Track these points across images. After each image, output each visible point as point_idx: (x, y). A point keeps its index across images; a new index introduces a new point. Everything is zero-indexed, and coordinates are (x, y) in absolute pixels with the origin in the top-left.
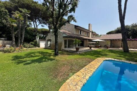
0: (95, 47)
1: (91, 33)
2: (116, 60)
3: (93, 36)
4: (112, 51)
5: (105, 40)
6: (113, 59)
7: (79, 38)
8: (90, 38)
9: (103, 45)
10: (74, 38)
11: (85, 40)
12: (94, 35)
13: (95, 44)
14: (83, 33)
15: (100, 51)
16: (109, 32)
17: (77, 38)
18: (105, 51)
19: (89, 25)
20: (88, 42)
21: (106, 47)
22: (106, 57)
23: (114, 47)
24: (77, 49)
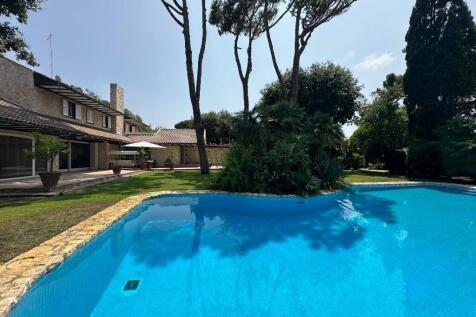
2: (174, 193)
3: (131, 131)
5: (164, 145)
6: (169, 192)
10: (30, 129)
12: (133, 127)
13: (137, 156)
14: (85, 116)
17: (47, 131)
19: (113, 87)
20: (111, 150)
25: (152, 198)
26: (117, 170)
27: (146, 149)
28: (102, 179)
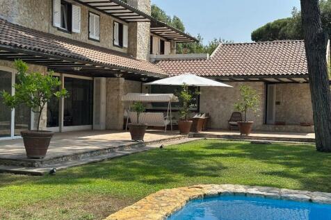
0: (173, 129)
1: (143, 29)
2: (253, 191)
3: (162, 51)
4: (259, 151)
5: (231, 79)
6: (241, 189)
7: (57, 63)
8: (141, 62)
9: (223, 112)
11: (103, 79)
12: (167, 45)
13: (173, 104)
14: (86, 26)
15: (191, 154)
16: (268, 27)
17: (34, 58)
18: (223, 152)
20: (126, 92)
21: (239, 124)
22: (213, 179)
23: (283, 124)
24: (36, 144)
25: (206, 197)
26: (137, 132)
27: (192, 89)
28: (111, 149)
